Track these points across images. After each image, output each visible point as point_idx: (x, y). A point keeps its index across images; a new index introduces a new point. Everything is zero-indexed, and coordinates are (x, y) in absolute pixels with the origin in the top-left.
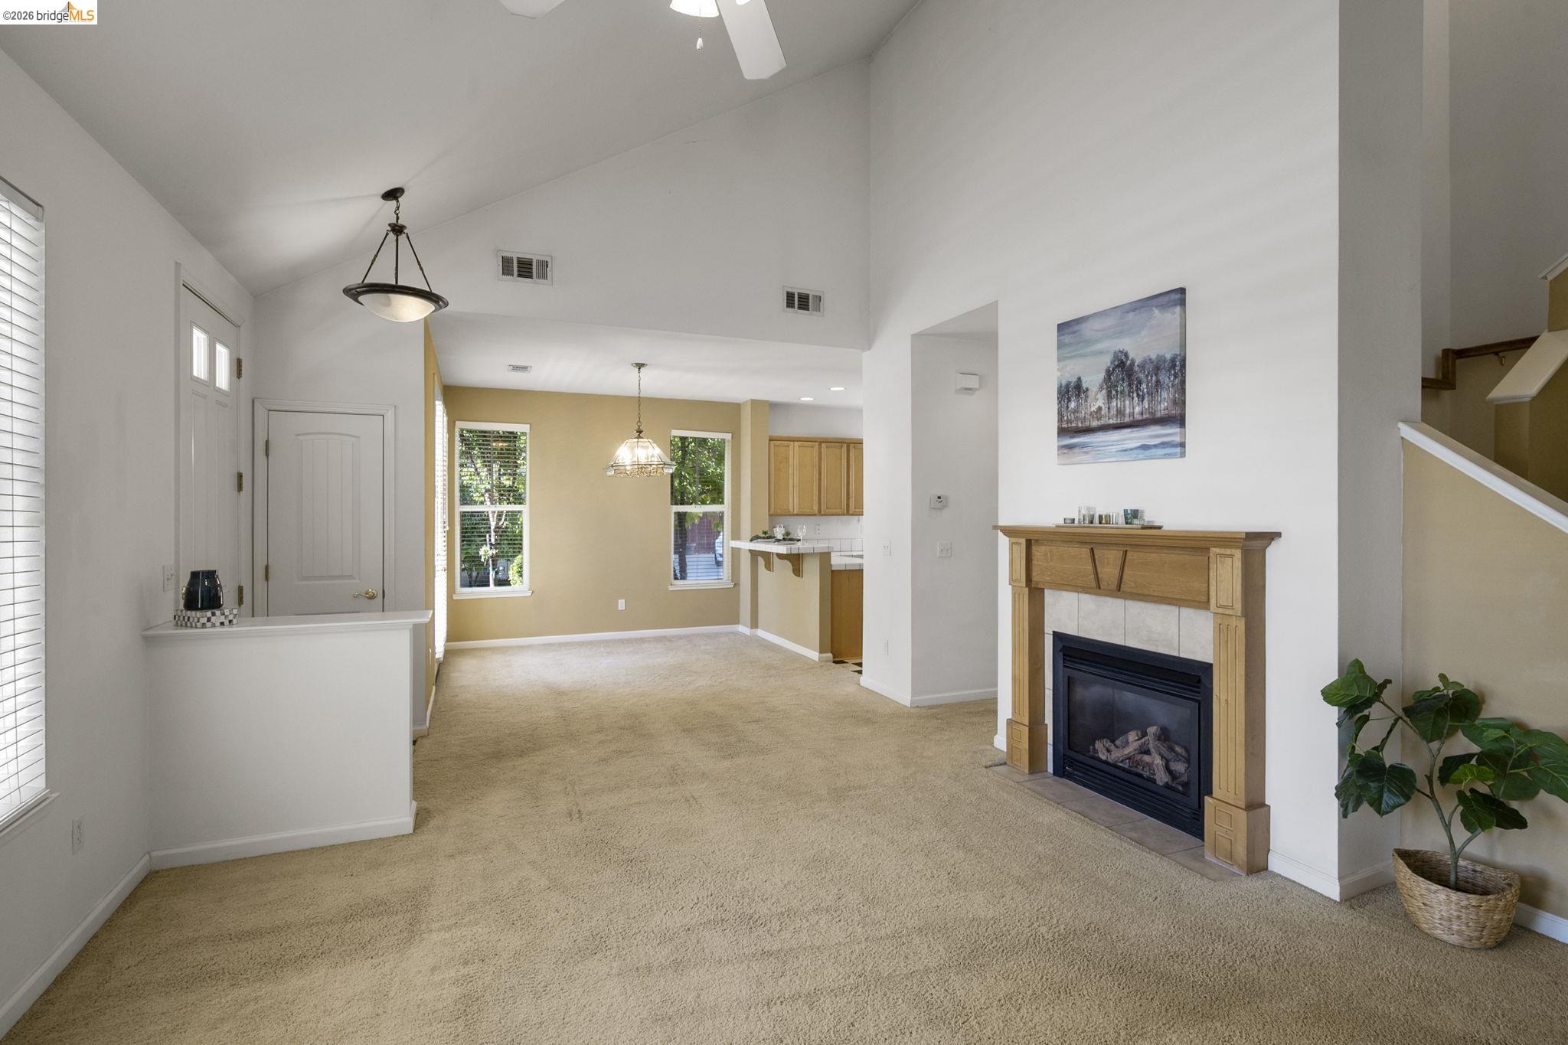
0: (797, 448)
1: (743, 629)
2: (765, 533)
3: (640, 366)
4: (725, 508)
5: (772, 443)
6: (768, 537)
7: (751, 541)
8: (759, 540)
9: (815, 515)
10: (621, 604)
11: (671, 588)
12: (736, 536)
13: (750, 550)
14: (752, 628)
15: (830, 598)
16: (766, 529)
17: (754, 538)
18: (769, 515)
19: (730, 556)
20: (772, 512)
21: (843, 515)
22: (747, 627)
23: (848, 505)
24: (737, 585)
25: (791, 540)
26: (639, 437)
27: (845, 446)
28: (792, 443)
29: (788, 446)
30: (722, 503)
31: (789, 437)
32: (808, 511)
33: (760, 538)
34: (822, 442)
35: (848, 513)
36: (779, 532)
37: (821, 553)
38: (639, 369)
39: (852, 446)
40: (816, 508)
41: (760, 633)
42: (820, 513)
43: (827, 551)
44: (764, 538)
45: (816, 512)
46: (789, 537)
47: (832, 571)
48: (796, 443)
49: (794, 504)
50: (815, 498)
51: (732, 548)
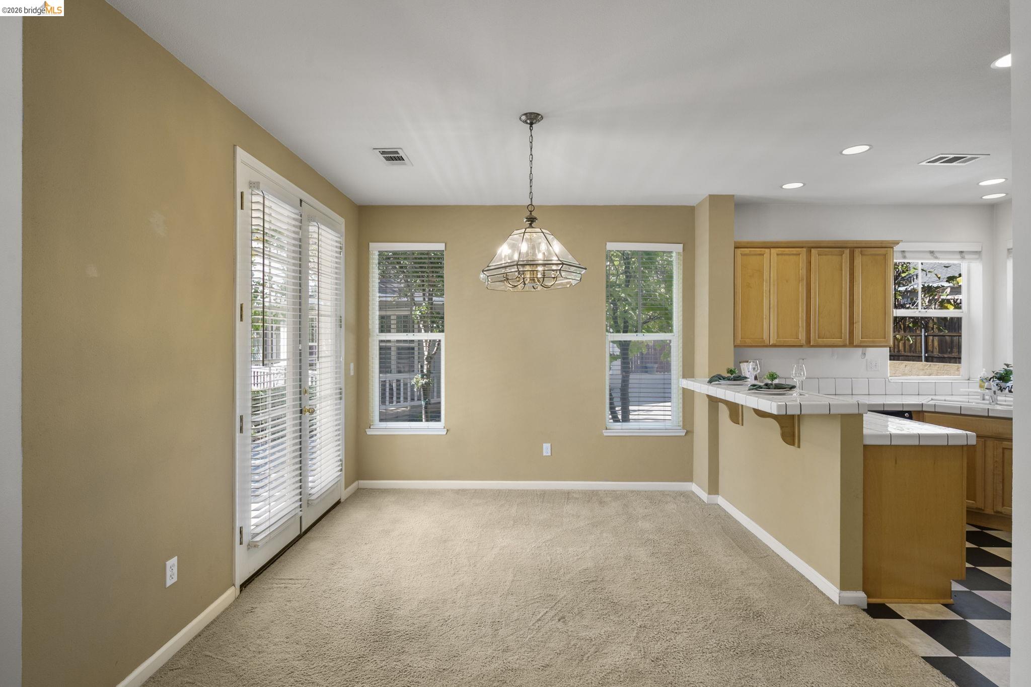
0: (774, 257)
1: (698, 490)
2: (731, 371)
3: (532, 119)
4: (675, 338)
5: (739, 251)
6: (736, 377)
7: (710, 382)
8: (722, 382)
9: (801, 346)
10: (547, 449)
11: (606, 433)
12: (688, 372)
13: (708, 396)
14: (709, 494)
15: (861, 496)
16: (732, 367)
17: (715, 379)
18: (735, 346)
19: (681, 396)
20: (738, 342)
21: (844, 346)
22: (704, 491)
23: (851, 333)
24: (689, 433)
25: (778, 387)
26: (531, 226)
27: (847, 251)
28: (767, 250)
29: (763, 255)
30: (671, 331)
31: (765, 242)
32: (791, 340)
33: (724, 378)
34: (811, 247)
35: (851, 344)
36: (748, 369)
37: (843, 416)
38: (531, 126)
39: (857, 251)
40: (802, 336)
41: (721, 500)
42: (808, 343)
43: (856, 411)
44: (729, 379)
45: (803, 342)
46: (776, 381)
47: (865, 446)
48: (773, 250)
49: (770, 330)
50: (802, 323)
51: (683, 388)
